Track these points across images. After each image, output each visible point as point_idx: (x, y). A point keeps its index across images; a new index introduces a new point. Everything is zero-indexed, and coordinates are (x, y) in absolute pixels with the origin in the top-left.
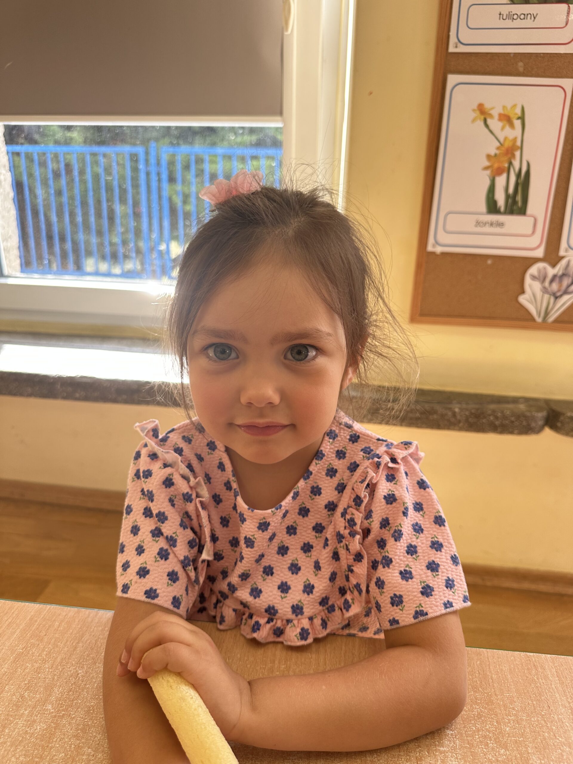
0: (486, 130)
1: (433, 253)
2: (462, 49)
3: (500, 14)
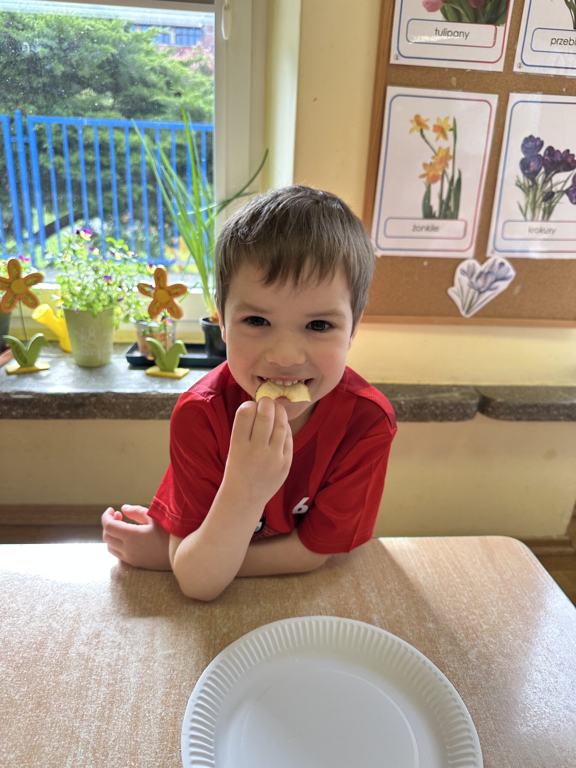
0: (423, 140)
2: (402, 61)
3: (436, 30)
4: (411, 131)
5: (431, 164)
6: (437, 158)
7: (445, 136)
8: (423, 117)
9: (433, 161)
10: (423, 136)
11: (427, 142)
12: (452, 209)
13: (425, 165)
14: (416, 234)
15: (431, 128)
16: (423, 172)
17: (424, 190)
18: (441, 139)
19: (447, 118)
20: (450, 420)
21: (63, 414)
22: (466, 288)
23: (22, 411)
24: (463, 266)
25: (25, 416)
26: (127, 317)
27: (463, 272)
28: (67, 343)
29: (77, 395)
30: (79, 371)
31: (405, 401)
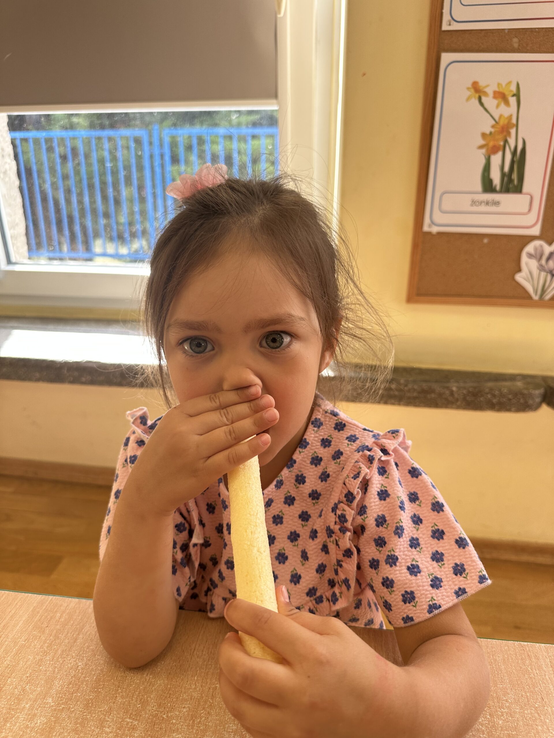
0: (481, 108)
1: (429, 233)
2: (456, 27)
4: (468, 99)
5: (491, 133)
6: (498, 126)
7: (507, 103)
8: (482, 84)
9: (493, 130)
10: (481, 104)
11: (486, 110)
12: (516, 182)
13: (484, 135)
14: (475, 209)
15: (491, 94)
16: (482, 142)
17: (483, 161)
18: (503, 105)
19: (510, 83)
22: (535, 271)
24: (530, 248)
27: (530, 256)
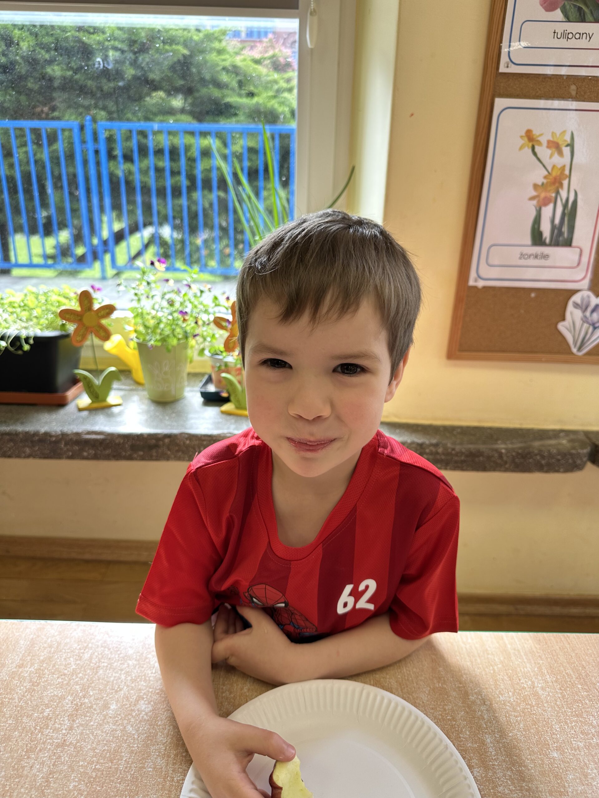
0: (534, 158)
1: (475, 287)
2: (513, 69)
3: (555, 32)
4: (521, 148)
5: (543, 184)
6: (551, 177)
7: (561, 153)
8: (536, 132)
9: (545, 181)
10: (535, 154)
11: (539, 159)
12: (566, 235)
13: (536, 186)
14: (523, 262)
15: (545, 144)
16: (534, 193)
17: (533, 213)
18: (556, 155)
19: (564, 132)
20: (558, 471)
21: (135, 456)
22: (578, 323)
23: (94, 452)
24: (577, 298)
25: (96, 457)
26: (202, 351)
27: (576, 305)
28: (139, 373)
29: (151, 436)
30: (152, 408)
31: (506, 449)
